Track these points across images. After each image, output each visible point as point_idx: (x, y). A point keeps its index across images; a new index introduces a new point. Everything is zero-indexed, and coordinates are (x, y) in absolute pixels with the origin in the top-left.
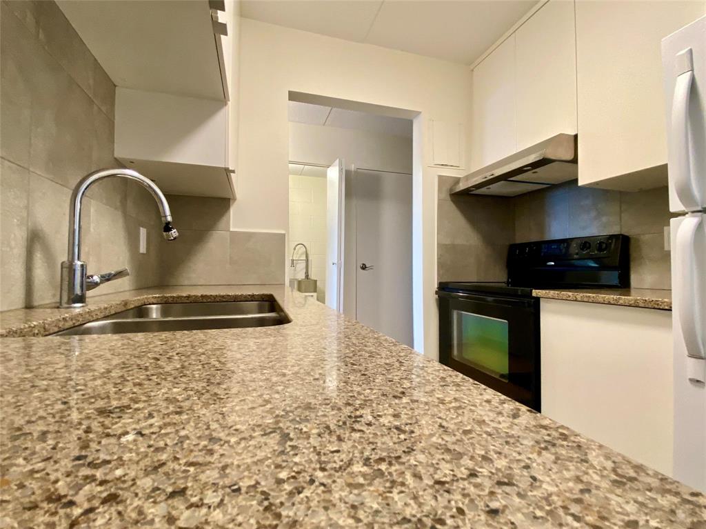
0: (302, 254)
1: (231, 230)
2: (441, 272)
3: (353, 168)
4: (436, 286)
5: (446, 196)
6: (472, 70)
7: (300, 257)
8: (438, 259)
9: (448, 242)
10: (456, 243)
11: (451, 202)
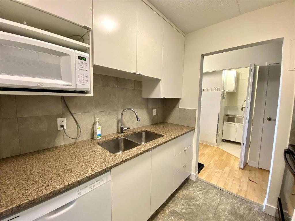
1: (180, 108)
3: (266, 64)
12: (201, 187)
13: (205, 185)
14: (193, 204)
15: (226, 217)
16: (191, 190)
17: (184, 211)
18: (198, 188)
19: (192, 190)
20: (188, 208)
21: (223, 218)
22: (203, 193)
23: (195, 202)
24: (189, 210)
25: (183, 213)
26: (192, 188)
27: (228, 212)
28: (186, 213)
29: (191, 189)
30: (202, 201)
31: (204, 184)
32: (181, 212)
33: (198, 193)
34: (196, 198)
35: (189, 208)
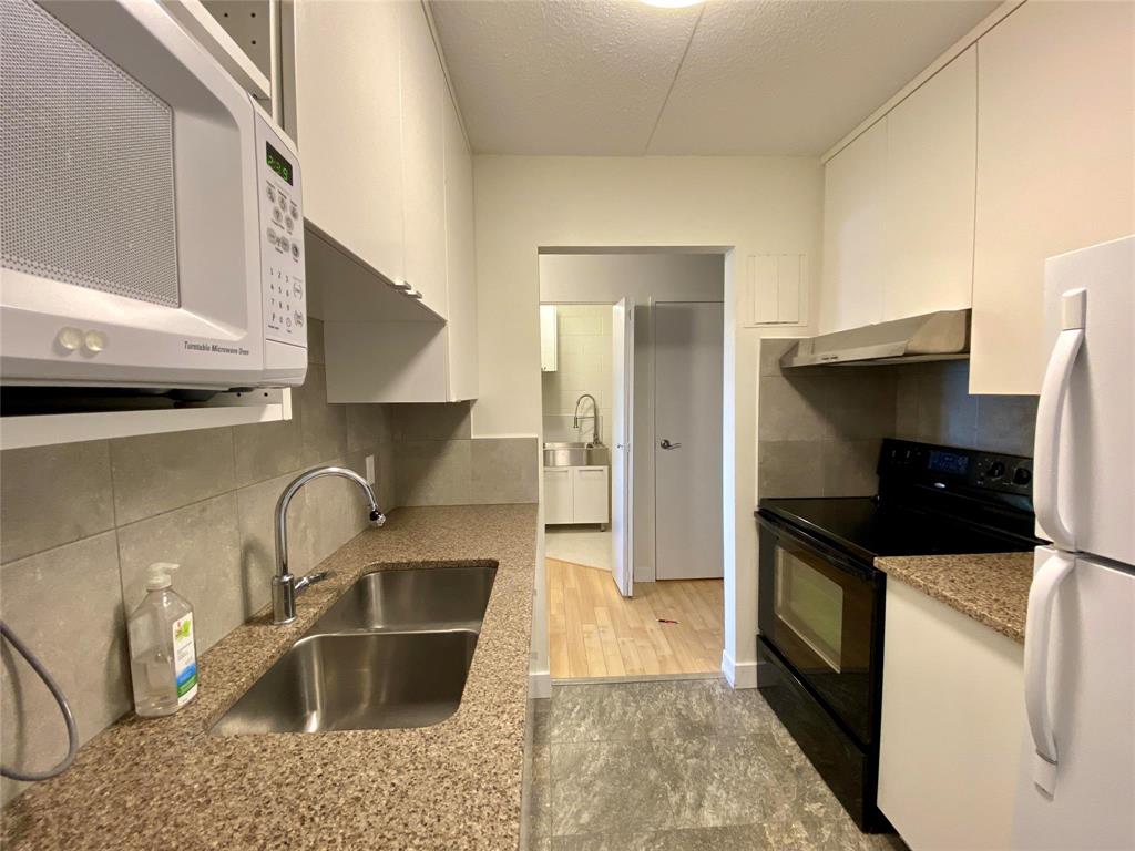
0: (590, 408)
1: (473, 437)
2: (765, 483)
3: (649, 302)
4: (756, 503)
5: (774, 369)
6: (824, 165)
7: (586, 413)
8: (760, 464)
9: (776, 438)
10: (790, 439)
11: (783, 379)
12: (578, 707)
13: (582, 693)
14: (593, 774)
15: (684, 752)
16: (559, 736)
17: (585, 818)
18: (573, 715)
19: (563, 733)
20: (589, 799)
21: (681, 761)
22: (593, 722)
23: (593, 765)
24: (596, 801)
25: (589, 824)
26: (557, 725)
27: (679, 736)
28: (595, 820)
29: (556, 732)
30: (607, 747)
31: (579, 690)
32: (581, 827)
33: (582, 729)
34: (590, 748)
35: (595, 796)
